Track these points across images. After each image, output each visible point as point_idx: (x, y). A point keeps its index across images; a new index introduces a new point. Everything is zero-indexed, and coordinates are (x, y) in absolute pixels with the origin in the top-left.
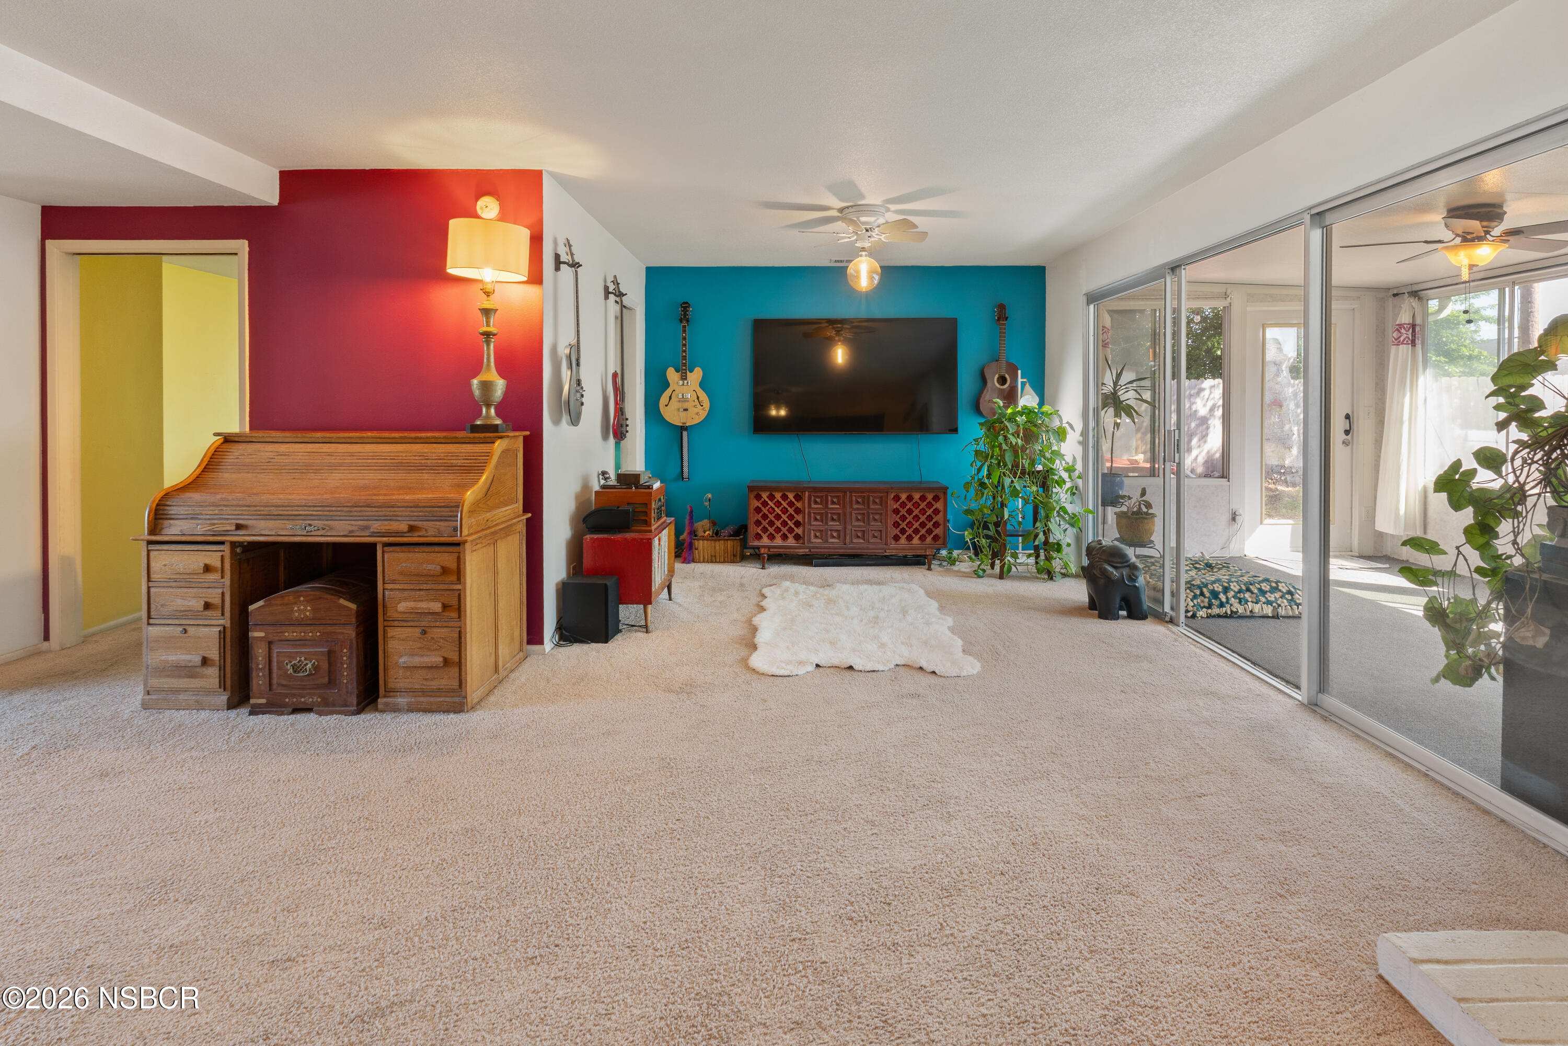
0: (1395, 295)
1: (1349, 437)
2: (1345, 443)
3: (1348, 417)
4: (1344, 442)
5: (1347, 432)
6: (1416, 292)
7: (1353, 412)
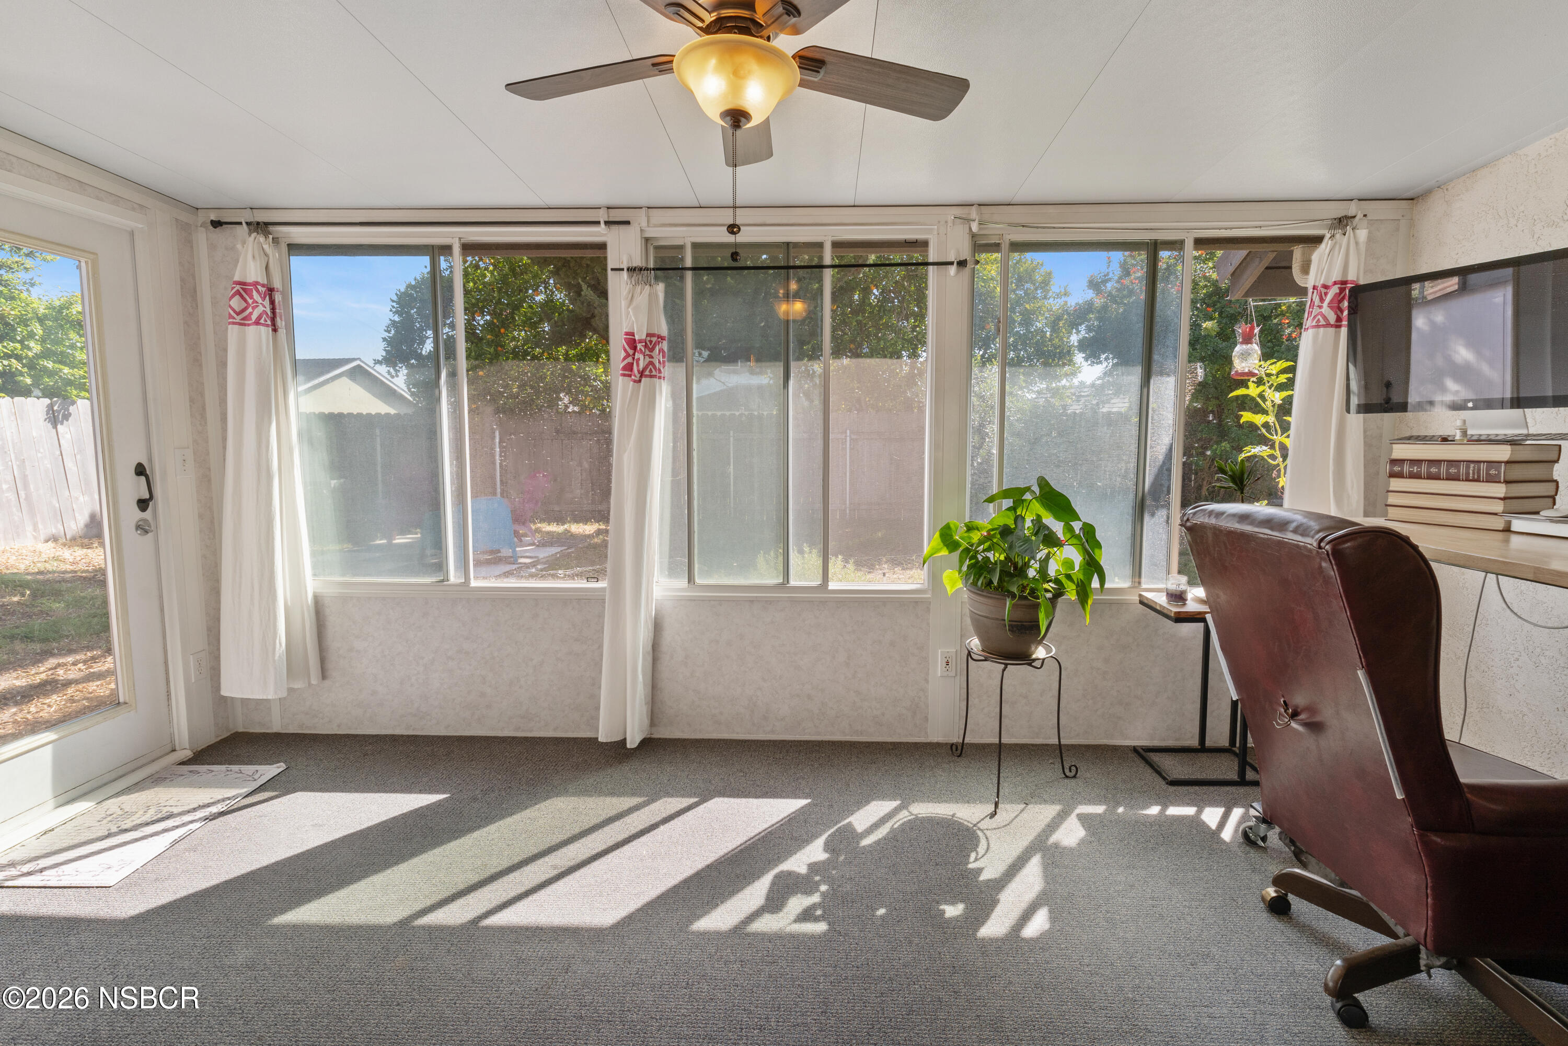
0: (216, 224)
1: (147, 515)
2: (142, 528)
3: (140, 470)
4: (138, 527)
5: (143, 504)
6: (267, 224)
7: (150, 460)
